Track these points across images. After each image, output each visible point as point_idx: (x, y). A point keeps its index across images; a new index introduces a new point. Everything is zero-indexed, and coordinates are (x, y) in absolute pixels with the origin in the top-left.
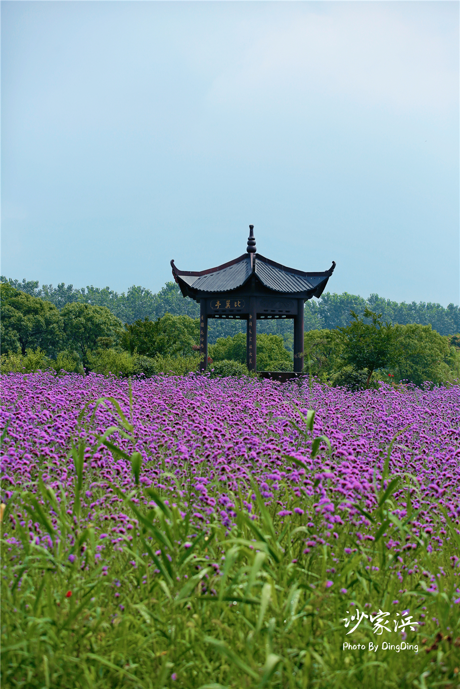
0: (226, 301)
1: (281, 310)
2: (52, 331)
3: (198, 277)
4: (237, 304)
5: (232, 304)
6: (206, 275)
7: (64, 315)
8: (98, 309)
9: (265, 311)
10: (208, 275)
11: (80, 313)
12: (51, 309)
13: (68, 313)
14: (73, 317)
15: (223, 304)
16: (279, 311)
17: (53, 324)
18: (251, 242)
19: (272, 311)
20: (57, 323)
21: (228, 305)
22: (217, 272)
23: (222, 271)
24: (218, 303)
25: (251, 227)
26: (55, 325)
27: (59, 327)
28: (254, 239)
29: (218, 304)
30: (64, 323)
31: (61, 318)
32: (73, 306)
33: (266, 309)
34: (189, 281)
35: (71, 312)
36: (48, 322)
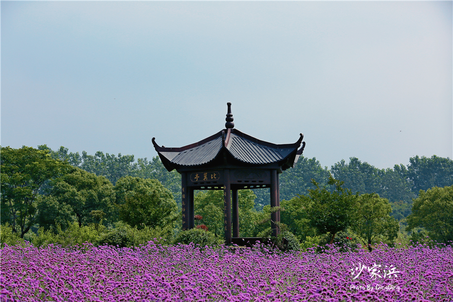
0: (203, 174)
1: (254, 180)
2: (104, 204)
3: (179, 153)
4: (213, 177)
5: (209, 177)
6: (186, 151)
7: (116, 189)
8: (150, 182)
9: (238, 181)
10: (188, 151)
11: (131, 186)
12: (105, 183)
13: (120, 187)
14: (125, 190)
15: (201, 177)
16: (253, 181)
17: (105, 197)
18: (229, 119)
19: (245, 181)
20: (110, 196)
21: (205, 177)
22: (197, 148)
23: (201, 146)
24: (197, 175)
25: (229, 105)
26: (107, 198)
27: (111, 200)
28: (232, 116)
29: (197, 177)
30: (116, 196)
31: (113, 191)
32: (126, 179)
33: (239, 180)
34: (169, 156)
35: (123, 185)
36: (101, 196)
